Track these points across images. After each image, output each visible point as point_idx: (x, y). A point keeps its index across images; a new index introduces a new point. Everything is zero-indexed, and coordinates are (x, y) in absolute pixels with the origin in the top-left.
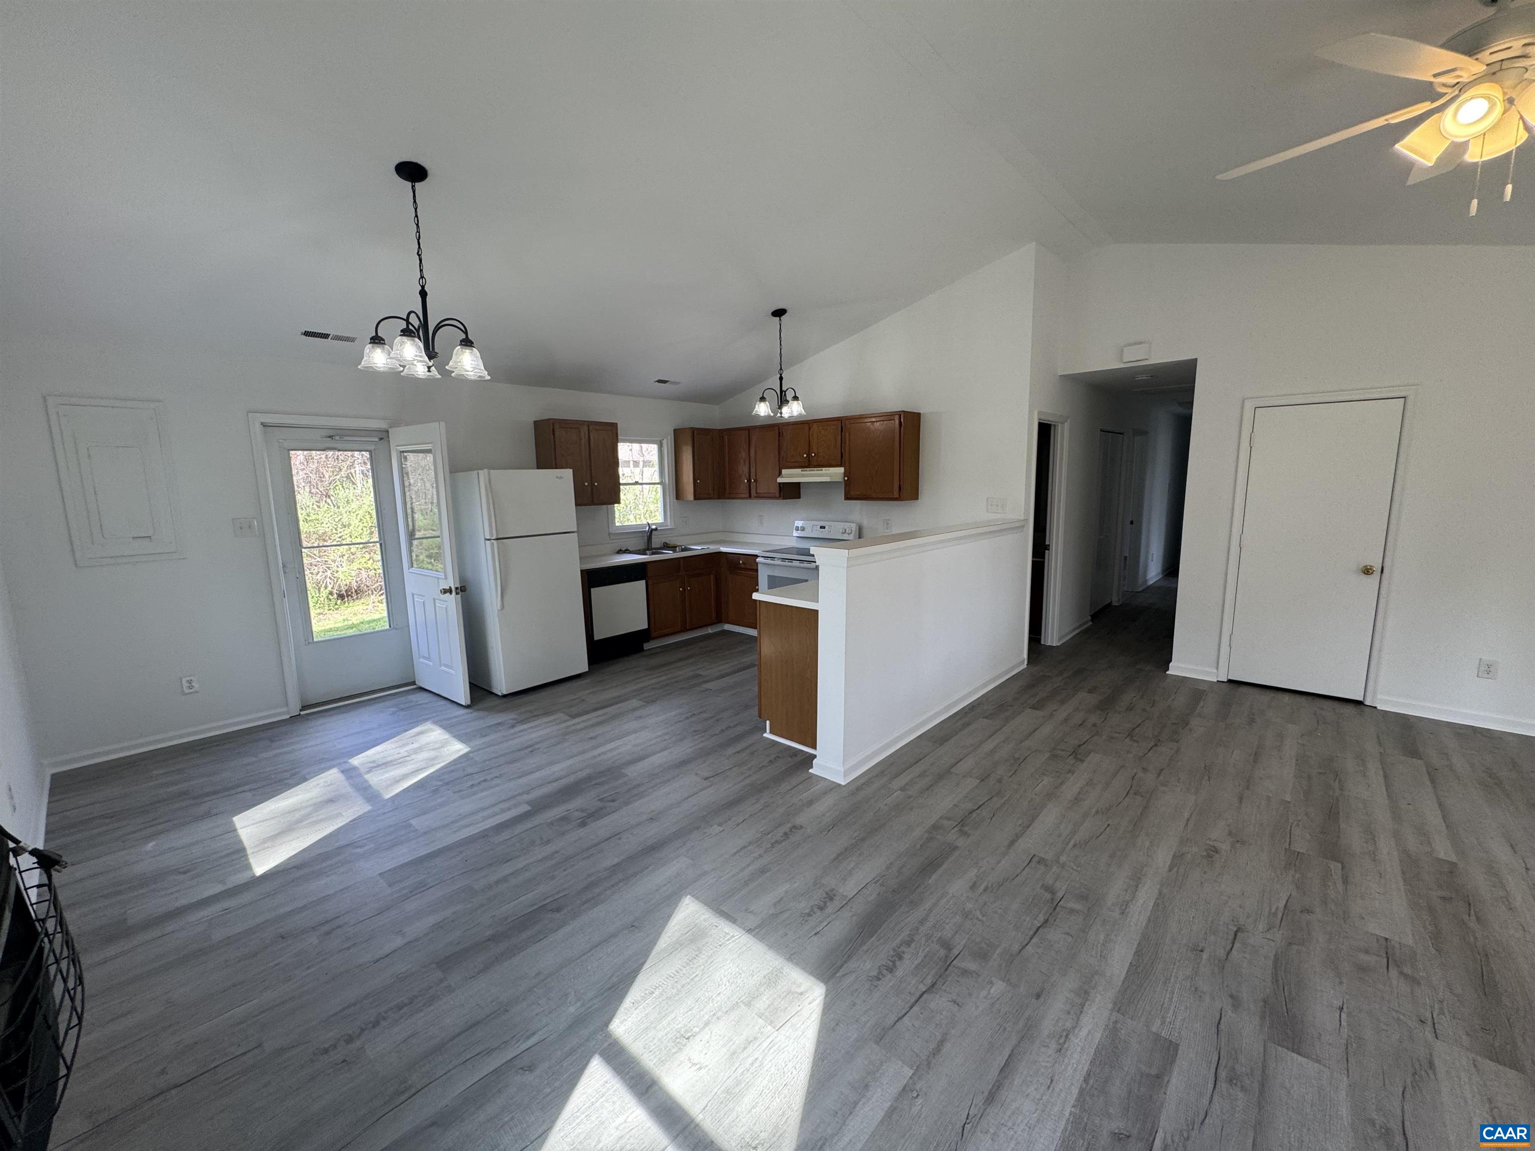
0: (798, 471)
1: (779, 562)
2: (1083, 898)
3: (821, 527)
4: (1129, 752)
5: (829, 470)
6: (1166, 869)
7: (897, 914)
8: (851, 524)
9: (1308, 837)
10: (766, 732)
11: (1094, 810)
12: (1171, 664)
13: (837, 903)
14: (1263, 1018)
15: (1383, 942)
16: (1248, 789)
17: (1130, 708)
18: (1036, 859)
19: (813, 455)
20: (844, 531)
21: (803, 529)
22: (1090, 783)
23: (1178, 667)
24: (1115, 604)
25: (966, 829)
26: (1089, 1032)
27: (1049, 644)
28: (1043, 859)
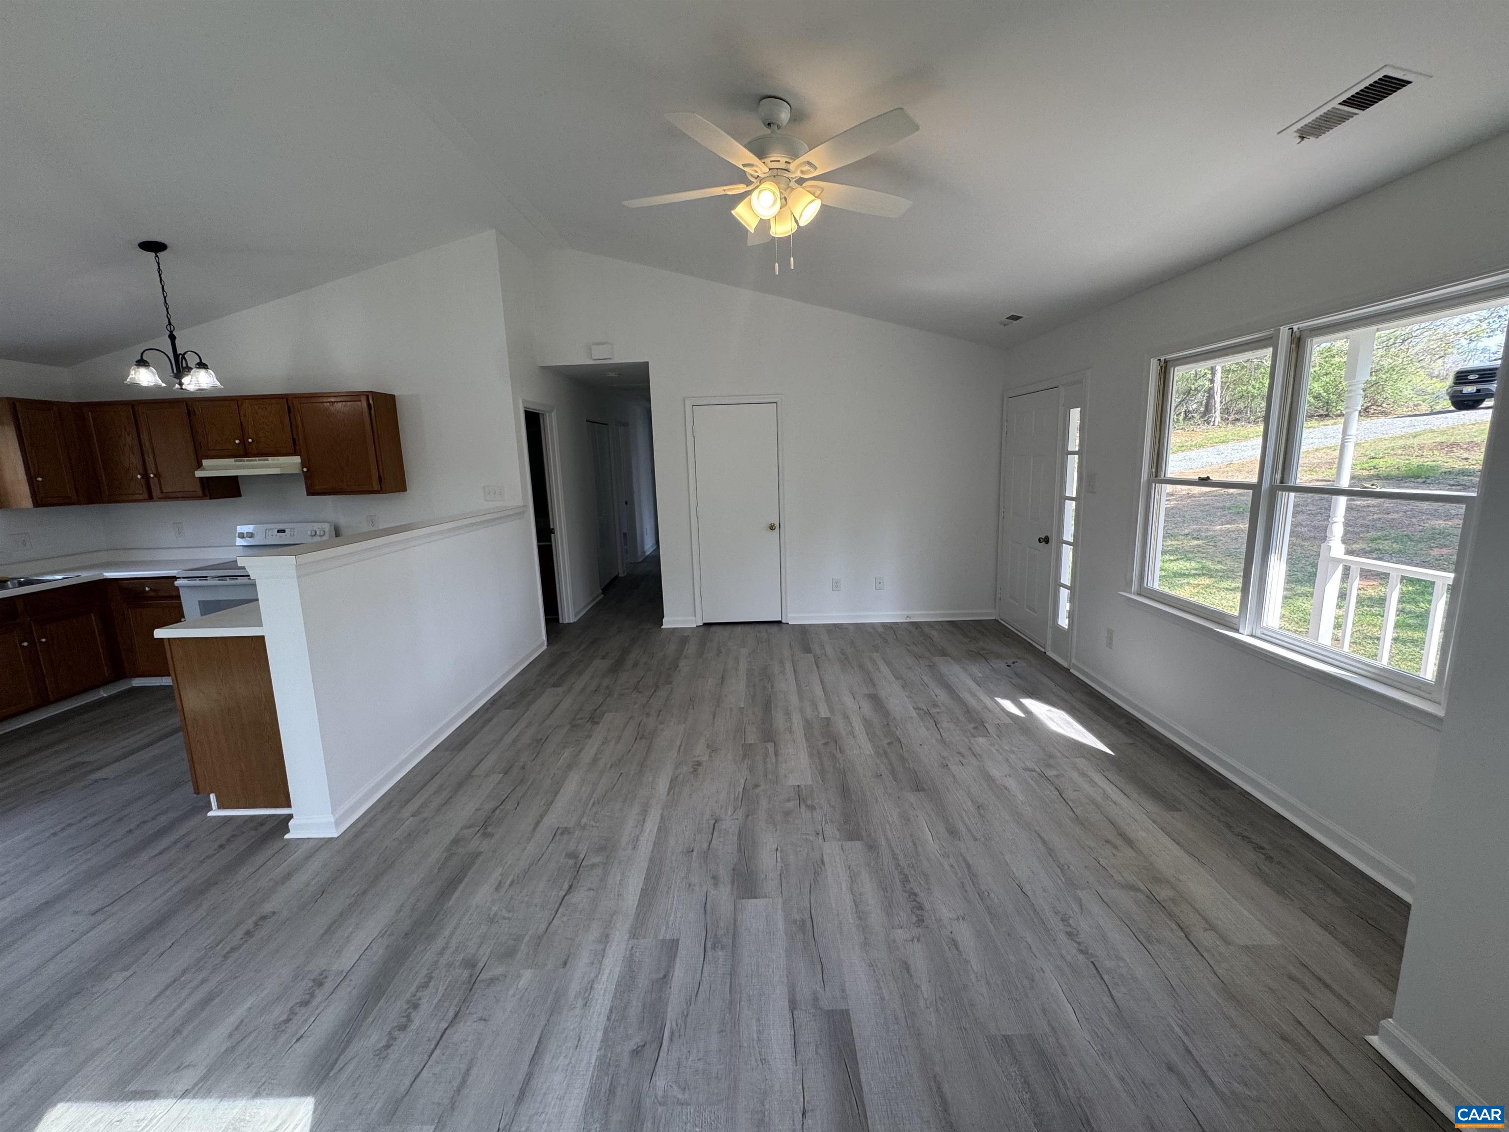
0: (231, 461)
1: (216, 582)
2: (602, 849)
3: (278, 531)
4: (635, 703)
5: (278, 460)
6: (666, 794)
7: (410, 959)
8: (322, 524)
9: (755, 730)
10: (211, 809)
11: (609, 766)
12: (664, 620)
13: (328, 986)
14: (733, 883)
15: (797, 789)
16: (719, 707)
17: (636, 665)
18: (559, 832)
19: (250, 440)
20: (313, 533)
21: (251, 535)
22: (605, 742)
23: (669, 622)
24: (621, 575)
25: (489, 830)
26: (611, 970)
27: (567, 621)
28: (566, 828)
